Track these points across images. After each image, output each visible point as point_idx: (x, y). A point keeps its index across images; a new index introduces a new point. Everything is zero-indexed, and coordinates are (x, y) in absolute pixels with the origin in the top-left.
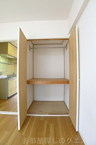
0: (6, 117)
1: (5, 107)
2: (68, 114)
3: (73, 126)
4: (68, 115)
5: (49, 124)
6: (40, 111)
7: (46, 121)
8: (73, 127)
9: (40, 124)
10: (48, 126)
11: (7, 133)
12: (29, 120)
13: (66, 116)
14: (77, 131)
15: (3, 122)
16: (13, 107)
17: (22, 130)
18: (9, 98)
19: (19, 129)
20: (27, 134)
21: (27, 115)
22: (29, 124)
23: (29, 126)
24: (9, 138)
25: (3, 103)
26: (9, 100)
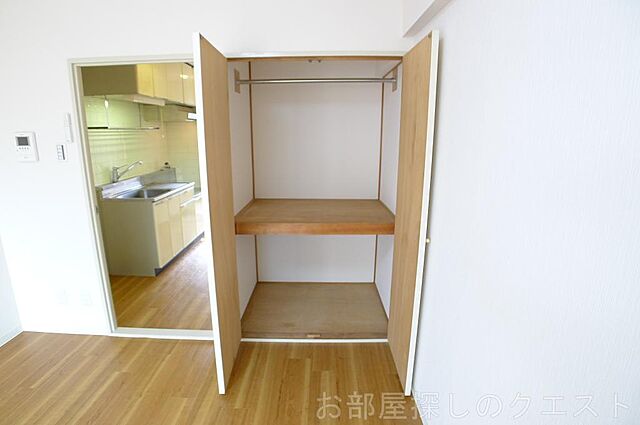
0: (167, 350)
1: (154, 310)
2: (385, 336)
3: (398, 377)
4: (386, 340)
5: (320, 373)
6: (287, 325)
7: (308, 361)
8: (396, 381)
9: (288, 372)
10: (316, 378)
11: (184, 404)
12: (252, 360)
13: (378, 343)
14: (407, 393)
15: (160, 369)
16: (185, 310)
17: (233, 394)
18: (160, 272)
19: (222, 390)
20: (248, 405)
21: (242, 340)
22: (253, 372)
23: (251, 379)
24: (194, 417)
25: (144, 294)
26: (164, 279)
